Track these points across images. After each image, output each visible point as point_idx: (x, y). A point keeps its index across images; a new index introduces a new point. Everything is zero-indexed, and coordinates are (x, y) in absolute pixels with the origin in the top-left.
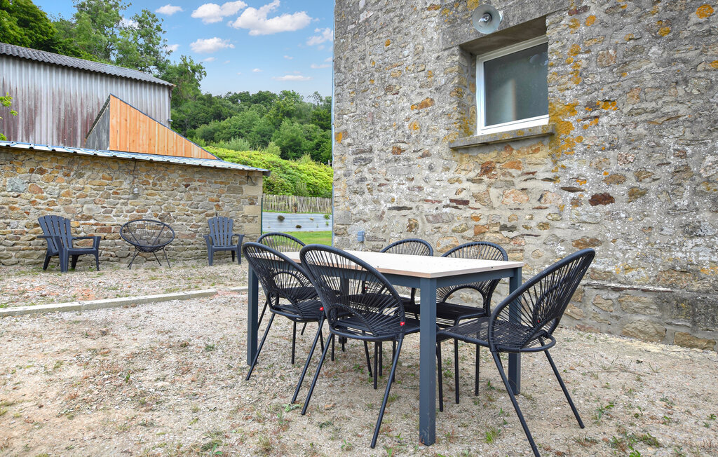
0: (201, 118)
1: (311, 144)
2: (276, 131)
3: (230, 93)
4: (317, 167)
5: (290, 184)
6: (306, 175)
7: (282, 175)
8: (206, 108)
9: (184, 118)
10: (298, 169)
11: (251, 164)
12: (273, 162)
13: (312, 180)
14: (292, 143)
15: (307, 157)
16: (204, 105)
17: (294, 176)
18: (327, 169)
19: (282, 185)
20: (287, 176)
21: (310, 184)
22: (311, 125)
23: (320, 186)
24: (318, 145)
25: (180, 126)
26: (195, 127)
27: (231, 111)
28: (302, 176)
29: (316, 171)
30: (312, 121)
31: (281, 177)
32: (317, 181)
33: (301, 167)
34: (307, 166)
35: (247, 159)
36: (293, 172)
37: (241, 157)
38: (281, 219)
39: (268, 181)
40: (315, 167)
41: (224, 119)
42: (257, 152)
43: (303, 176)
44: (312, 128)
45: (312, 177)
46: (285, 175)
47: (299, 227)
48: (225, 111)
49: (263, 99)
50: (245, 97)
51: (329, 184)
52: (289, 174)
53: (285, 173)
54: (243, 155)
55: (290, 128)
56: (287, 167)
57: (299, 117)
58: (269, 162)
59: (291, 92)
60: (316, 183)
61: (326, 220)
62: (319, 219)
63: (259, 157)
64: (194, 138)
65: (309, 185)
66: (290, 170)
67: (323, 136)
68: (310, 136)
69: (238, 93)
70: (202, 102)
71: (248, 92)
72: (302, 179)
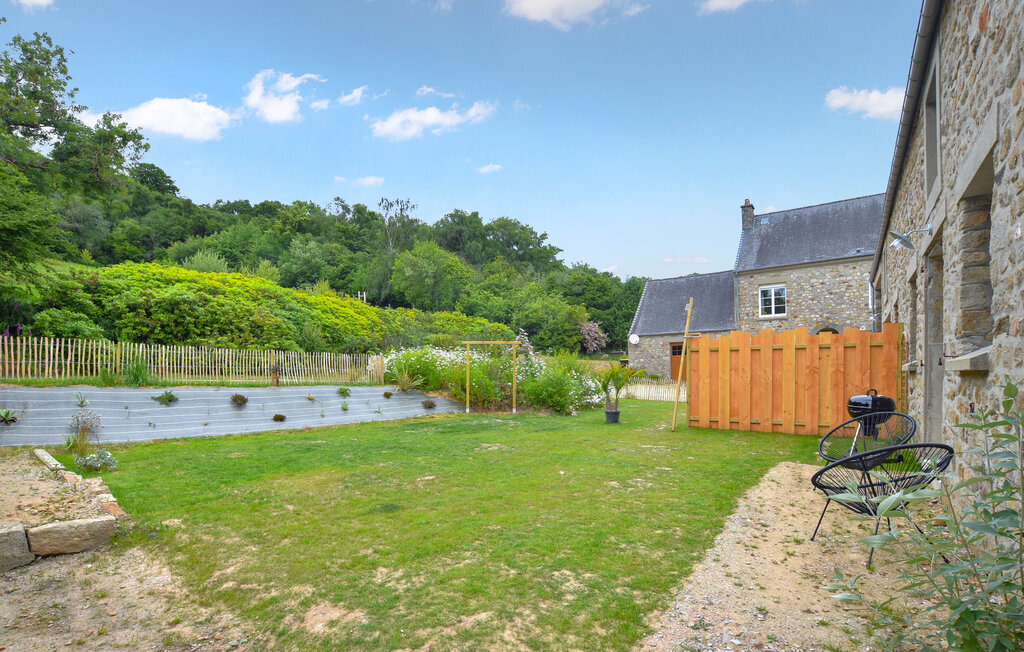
0: (174, 233)
1: (332, 270)
2: (285, 252)
3: (219, 201)
4: (339, 300)
5: (292, 326)
6: (319, 312)
7: (278, 312)
8: (182, 218)
9: (149, 231)
10: (306, 303)
11: (224, 293)
12: (264, 291)
13: (330, 320)
14: (305, 267)
15: (324, 285)
16: (180, 214)
17: (300, 314)
18: (355, 303)
19: (278, 327)
20: (288, 314)
21: (327, 326)
22: (335, 245)
23: (342, 329)
24: (344, 273)
25: (144, 243)
26: (166, 245)
27: (219, 224)
28: (313, 314)
29: (335, 306)
30: (337, 239)
31: (276, 315)
32: (337, 321)
33: (312, 299)
34: (323, 298)
35: (217, 284)
36: (298, 306)
37: (207, 281)
38: (239, 402)
39: (253, 321)
40: (334, 299)
41: (209, 235)
42: (237, 275)
43: (315, 313)
44: (336, 248)
45: (330, 315)
46: (283, 312)
47: (279, 418)
48: (211, 223)
49: (268, 209)
50: (242, 207)
51: (358, 326)
52: (291, 309)
53: (284, 308)
54: (210, 279)
55: (304, 249)
56: (287, 298)
57: (316, 233)
58: (257, 290)
59: (309, 203)
60: (337, 325)
61: (342, 400)
62: (326, 398)
63: (239, 282)
64: (165, 261)
65: (325, 327)
66: (294, 304)
67: (351, 259)
68: (333, 260)
69: (232, 201)
70: (177, 210)
71: (247, 201)
72: (313, 318)
